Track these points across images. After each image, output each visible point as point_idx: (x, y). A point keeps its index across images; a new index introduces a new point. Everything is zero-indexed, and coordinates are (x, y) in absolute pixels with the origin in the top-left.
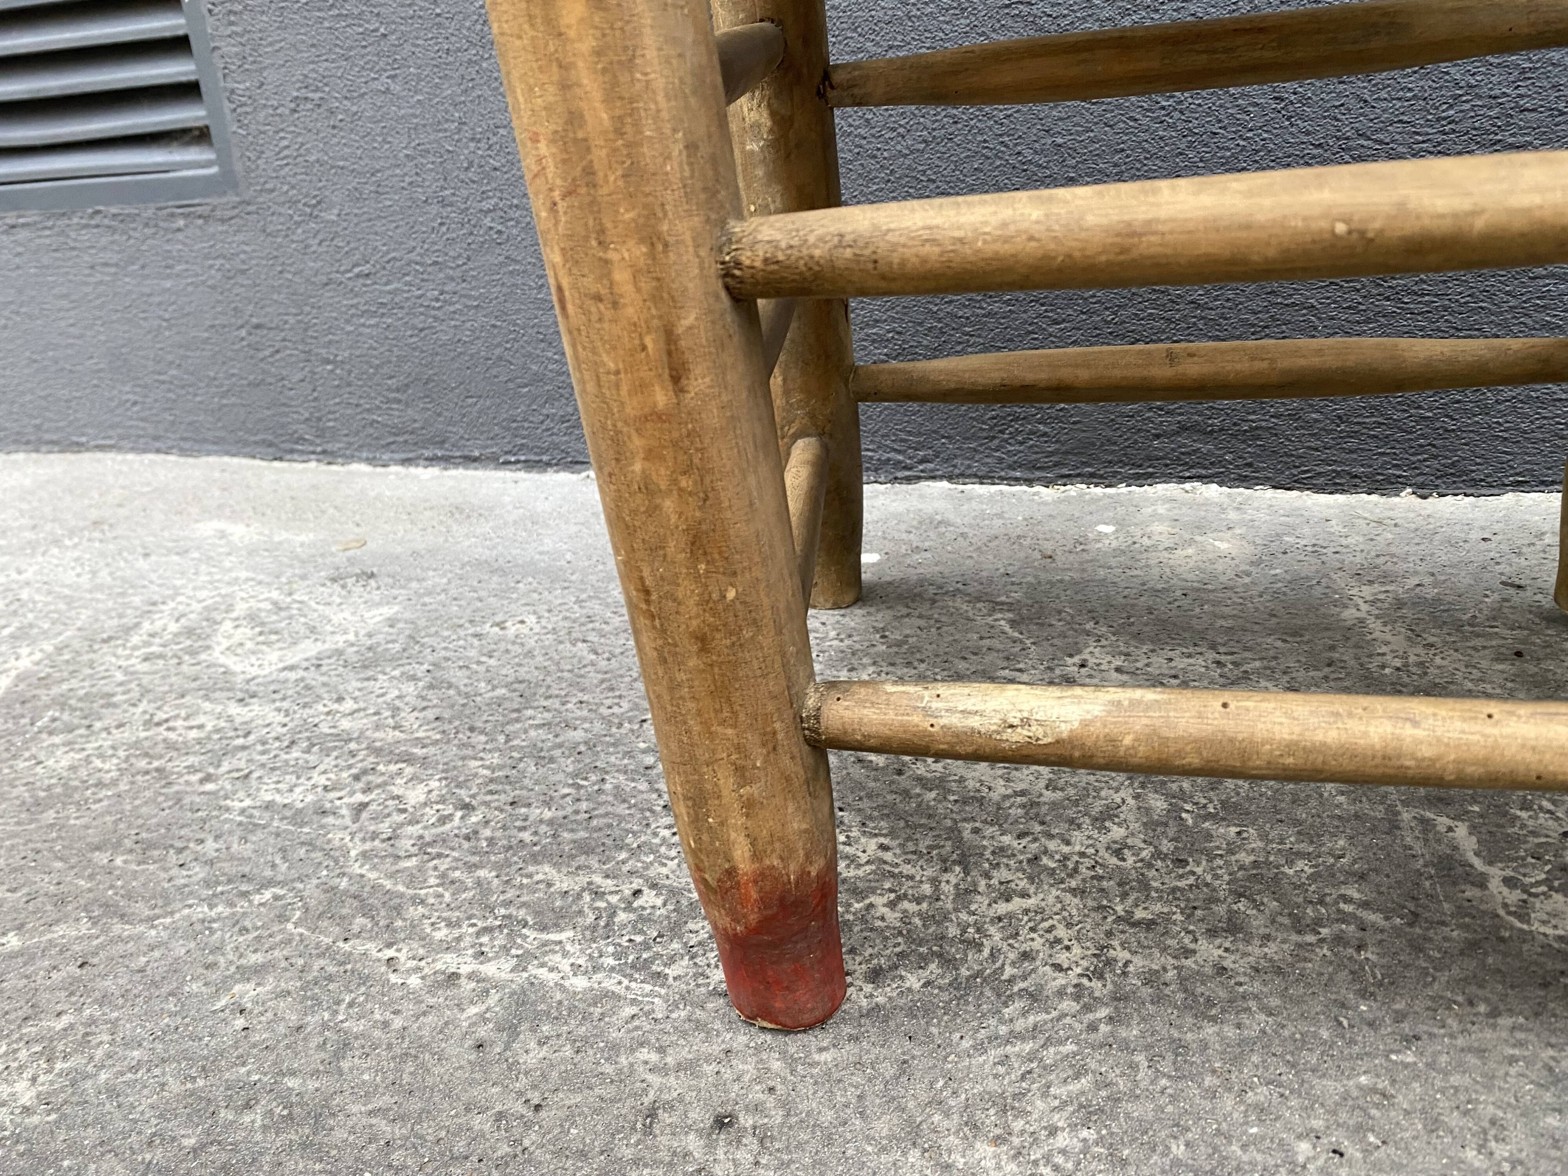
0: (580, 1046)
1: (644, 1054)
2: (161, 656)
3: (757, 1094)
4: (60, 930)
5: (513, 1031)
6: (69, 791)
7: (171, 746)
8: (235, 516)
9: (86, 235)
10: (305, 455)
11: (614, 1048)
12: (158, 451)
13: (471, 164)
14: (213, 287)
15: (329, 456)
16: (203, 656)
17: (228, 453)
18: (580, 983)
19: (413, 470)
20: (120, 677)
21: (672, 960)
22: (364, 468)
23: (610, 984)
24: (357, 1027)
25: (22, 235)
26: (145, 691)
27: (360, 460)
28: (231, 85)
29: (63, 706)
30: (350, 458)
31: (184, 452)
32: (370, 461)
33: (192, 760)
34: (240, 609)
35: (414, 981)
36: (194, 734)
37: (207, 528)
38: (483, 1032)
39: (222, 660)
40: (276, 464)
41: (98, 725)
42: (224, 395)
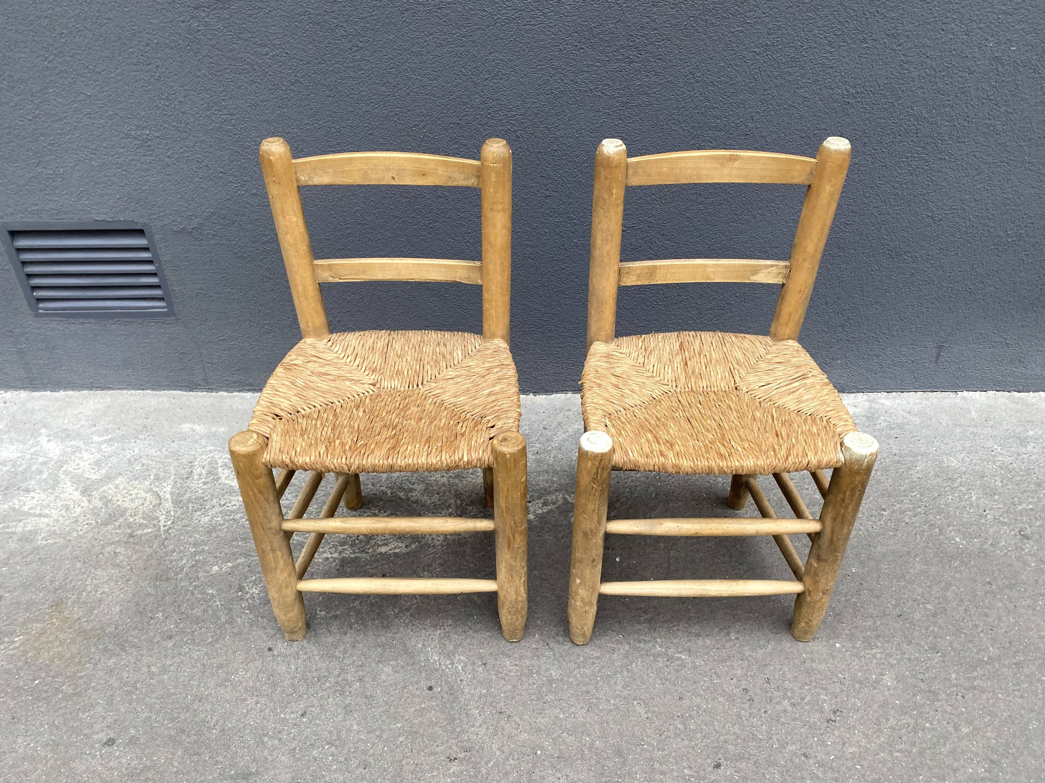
0: (356, 567)
1: (368, 567)
2: (208, 483)
3: (389, 570)
4: (238, 561)
5: (343, 567)
6: (214, 528)
7: (231, 512)
8: (192, 421)
9: (114, 327)
10: (202, 390)
11: (362, 567)
12: (143, 389)
13: (260, 312)
14: (165, 342)
15: (210, 390)
16: (220, 481)
17: (171, 389)
18: (352, 556)
19: (242, 394)
20: (200, 491)
21: (369, 549)
22: (225, 394)
23: (358, 555)
24: (313, 570)
25: (86, 325)
26: (212, 495)
27: (222, 391)
28: (173, 288)
29: (192, 503)
30: (217, 390)
31: (153, 389)
32: (225, 391)
33: (239, 515)
34: (220, 462)
35: (320, 560)
36: (235, 507)
37: (186, 427)
38: (338, 567)
39: (227, 482)
40: (191, 393)
41: (207, 507)
42: (170, 372)
